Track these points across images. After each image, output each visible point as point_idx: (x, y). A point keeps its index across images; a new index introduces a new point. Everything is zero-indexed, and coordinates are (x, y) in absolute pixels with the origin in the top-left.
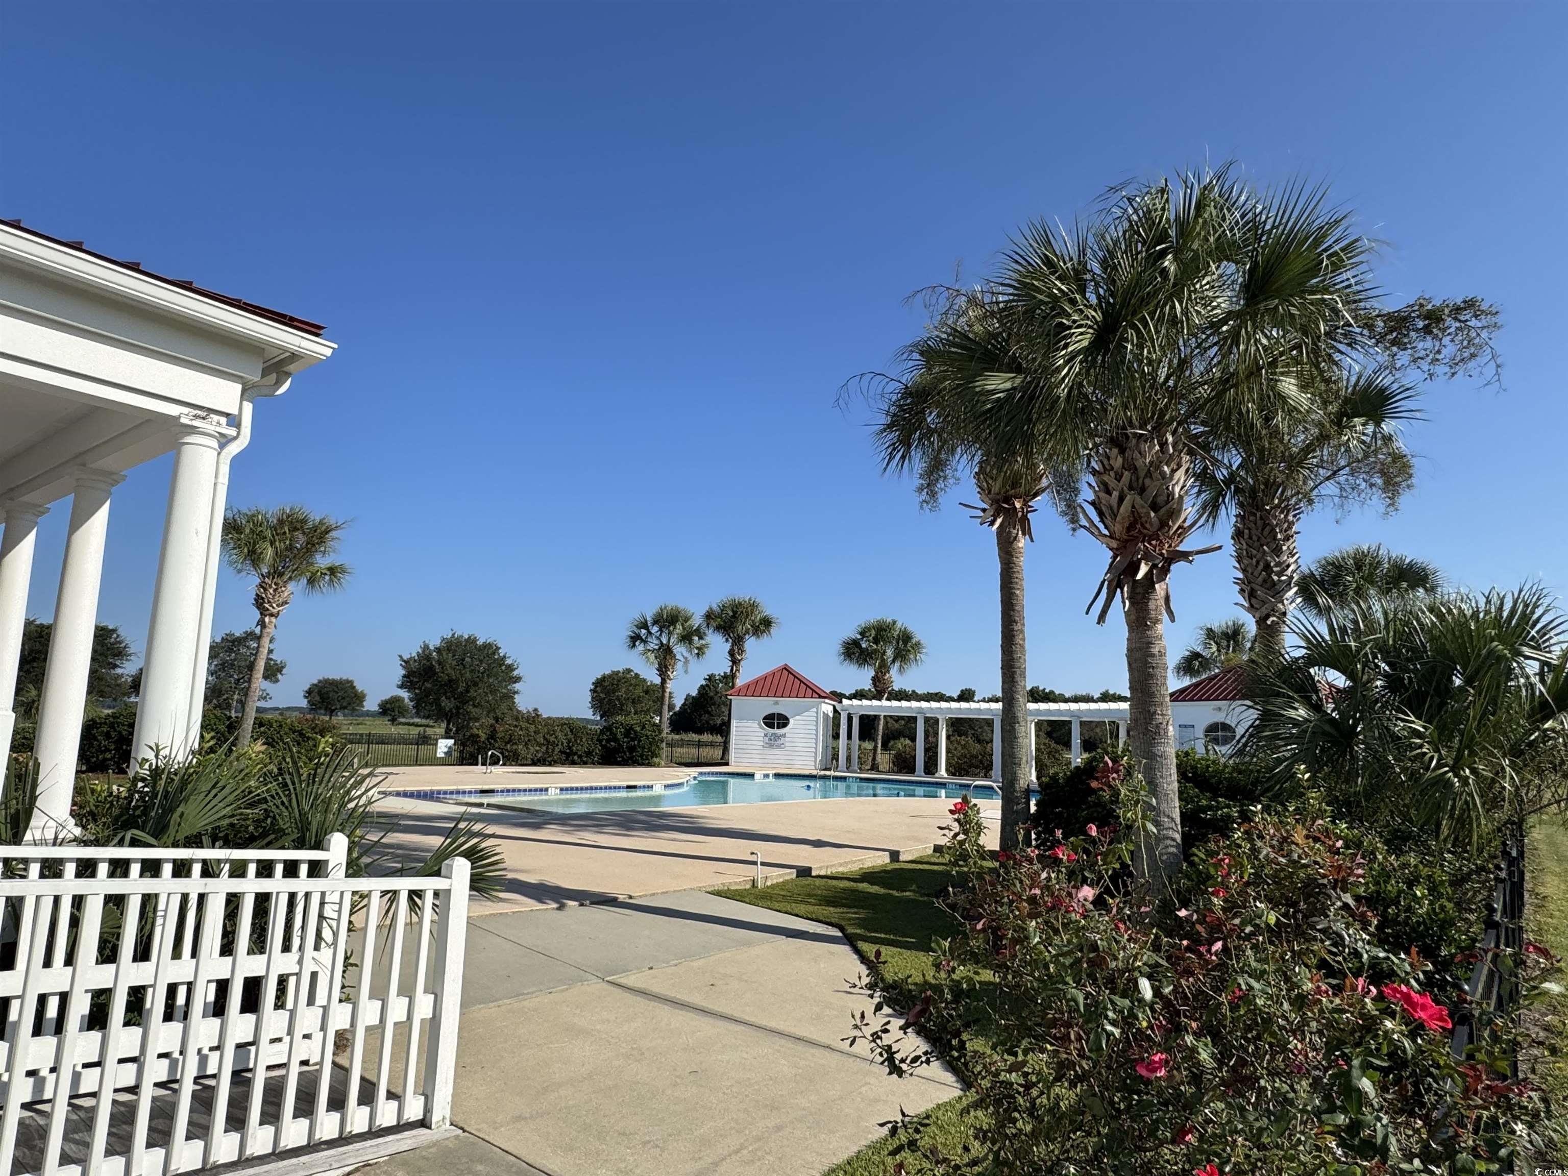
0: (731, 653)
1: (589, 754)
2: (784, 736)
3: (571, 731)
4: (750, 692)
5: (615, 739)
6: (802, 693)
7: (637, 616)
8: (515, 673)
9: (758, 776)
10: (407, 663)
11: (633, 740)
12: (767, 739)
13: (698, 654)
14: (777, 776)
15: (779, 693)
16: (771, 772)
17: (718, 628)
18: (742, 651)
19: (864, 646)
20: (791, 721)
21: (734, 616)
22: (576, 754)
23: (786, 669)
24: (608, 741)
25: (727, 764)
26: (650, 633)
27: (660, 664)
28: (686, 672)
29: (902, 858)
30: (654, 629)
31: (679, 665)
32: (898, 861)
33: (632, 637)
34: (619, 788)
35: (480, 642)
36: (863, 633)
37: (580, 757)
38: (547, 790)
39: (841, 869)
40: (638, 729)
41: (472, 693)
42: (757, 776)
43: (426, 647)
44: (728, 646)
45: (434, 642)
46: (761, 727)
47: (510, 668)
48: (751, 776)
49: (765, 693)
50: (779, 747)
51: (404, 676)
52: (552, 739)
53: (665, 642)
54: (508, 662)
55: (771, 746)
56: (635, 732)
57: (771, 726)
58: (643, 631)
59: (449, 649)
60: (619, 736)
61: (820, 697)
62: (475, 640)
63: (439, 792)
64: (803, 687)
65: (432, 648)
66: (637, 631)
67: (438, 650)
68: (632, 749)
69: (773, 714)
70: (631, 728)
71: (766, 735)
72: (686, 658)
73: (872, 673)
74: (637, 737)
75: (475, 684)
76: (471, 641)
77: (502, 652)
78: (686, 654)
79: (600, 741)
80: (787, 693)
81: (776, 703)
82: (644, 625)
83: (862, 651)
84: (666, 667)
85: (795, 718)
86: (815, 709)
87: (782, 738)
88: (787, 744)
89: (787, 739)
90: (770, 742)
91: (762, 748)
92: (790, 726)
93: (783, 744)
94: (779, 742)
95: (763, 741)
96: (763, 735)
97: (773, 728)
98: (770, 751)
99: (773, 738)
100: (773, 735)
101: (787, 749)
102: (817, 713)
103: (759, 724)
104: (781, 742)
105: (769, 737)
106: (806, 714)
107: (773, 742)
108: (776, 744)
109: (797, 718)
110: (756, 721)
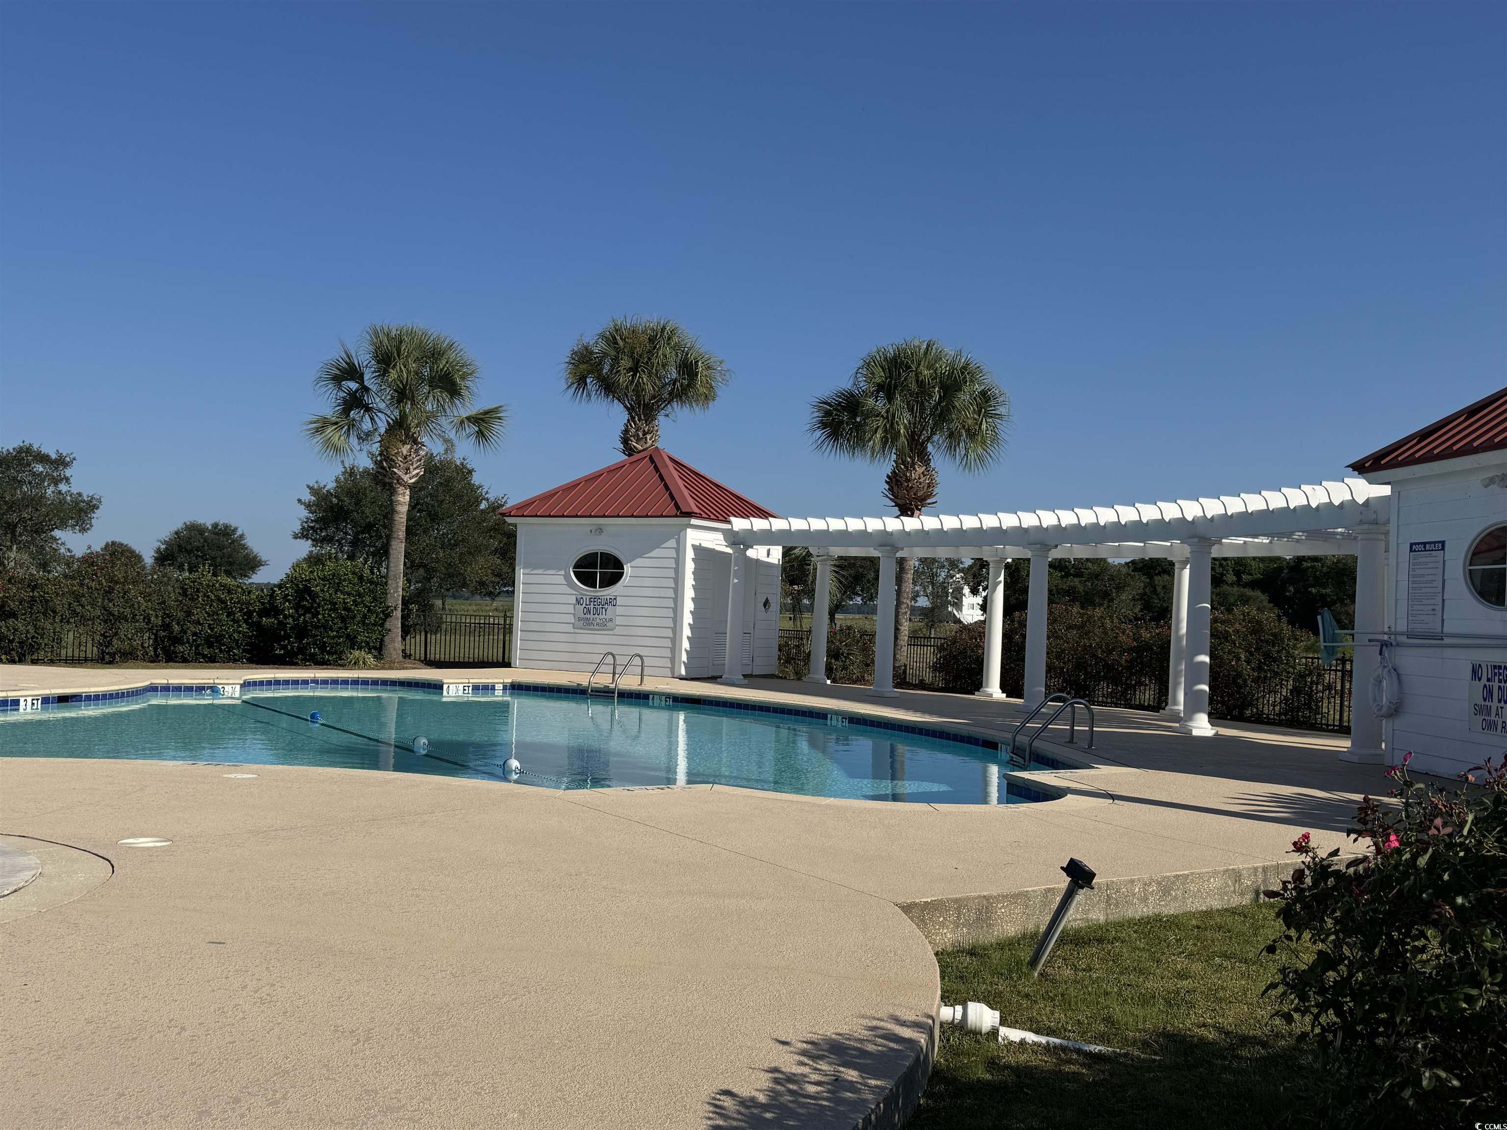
6: (647, 507)
12: (580, 609)
13: (481, 434)
20: (628, 569)
46: (571, 585)
50: (604, 626)
55: (587, 624)
57: (588, 580)
61: (679, 512)
64: (660, 493)
69: (595, 555)
71: (578, 602)
81: (600, 530)
85: (634, 563)
86: (672, 543)
87: (610, 608)
88: (619, 620)
89: (619, 610)
90: (587, 616)
91: (572, 631)
92: (625, 580)
93: (611, 620)
94: (604, 616)
95: (574, 615)
96: (574, 602)
97: (594, 586)
98: (586, 636)
99: (592, 606)
100: (593, 599)
101: (617, 630)
102: (677, 550)
103: (567, 577)
104: (607, 617)
105: (584, 605)
106: (656, 553)
107: (592, 616)
108: (598, 621)
109: (639, 562)
110: (560, 570)
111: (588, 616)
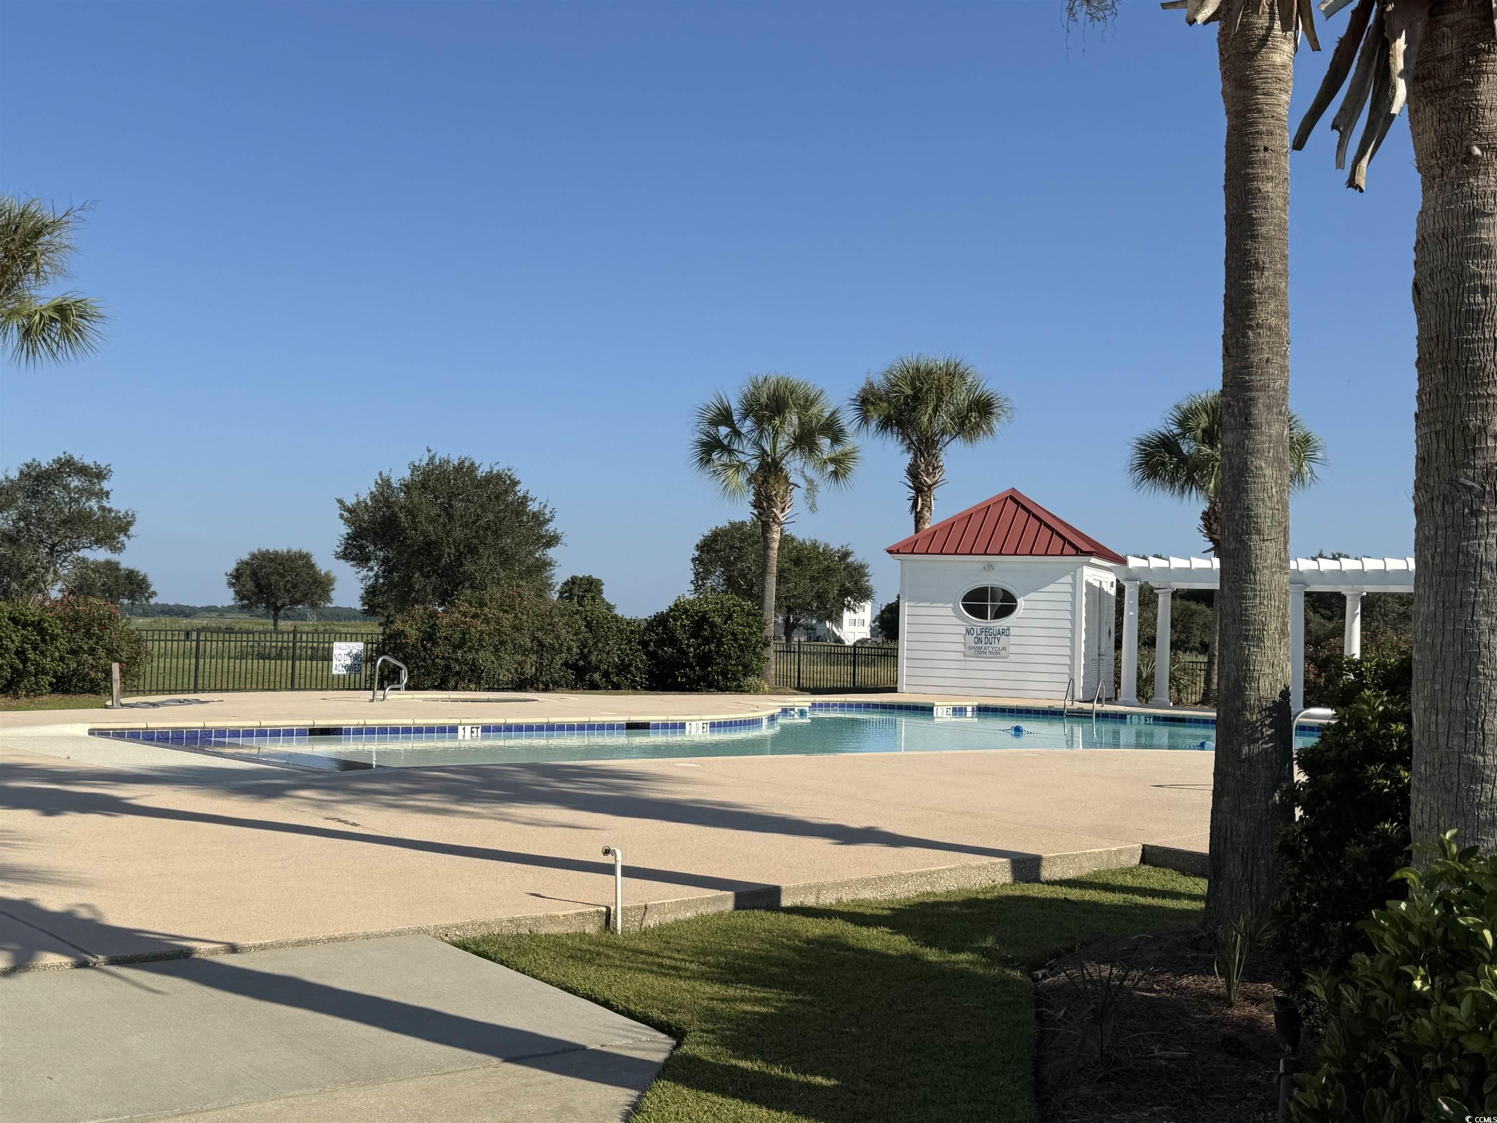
0: (913, 473)
1: (623, 668)
2: (1005, 632)
3: (589, 625)
4: (936, 546)
5: (673, 641)
6: (1041, 546)
7: (711, 400)
8: (551, 527)
9: (941, 713)
10: (352, 514)
11: (707, 641)
12: (971, 639)
13: (835, 474)
14: (983, 711)
15: (995, 547)
16: (970, 704)
17: (886, 424)
18: (934, 468)
19: (1185, 449)
20: (1021, 602)
21: (915, 398)
22: (597, 669)
23: (1013, 498)
24: (661, 643)
25: (894, 690)
26: (737, 433)
27: (758, 494)
28: (813, 508)
29: (1046, 873)
30: (746, 426)
31: (797, 496)
32: (1037, 880)
33: (704, 444)
34: (611, 727)
35: (482, 472)
36: (1185, 420)
37: (606, 674)
38: (454, 729)
39: (867, 894)
40: (718, 620)
41: (468, 567)
42: (939, 712)
43: (386, 483)
44: (908, 458)
45: (400, 474)
46: (960, 617)
47: (539, 520)
48: (926, 710)
49: (965, 547)
50: (996, 653)
51: (350, 537)
52: (548, 640)
53: (768, 448)
54: (533, 507)
55: (979, 652)
56: (713, 625)
57: (978, 612)
58: (723, 430)
59: (424, 486)
60: (680, 634)
61: (1079, 552)
62: (472, 468)
63: (221, 733)
64: (1045, 533)
65: (395, 484)
66: (712, 431)
67: (407, 488)
68: (705, 660)
69: (985, 589)
70: (704, 619)
71: (968, 632)
72: (810, 482)
73: (1205, 506)
74: (716, 638)
75: (472, 550)
76: (465, 470)
77: (521, 490)
78: (810, 473)
79: (645, 644)
80: (1010, 546)
81: (990, 566)
82: (724, 417)
83: (1183, 459)
84: (769, 499)
85: (1027, 597)
86: (1068, 579)
87: (1003, 637)
88: (1012, 649)
89: (1012, 640)
90: (978, 645)
91: (963, 658)
92: (1019, 612)
93: (1004, 649)
94: (997, 645)
95: (964, 644)
96: (964, 632)
97: (984, 617)
98: (979, 664)
99: (983, 636)
100: (985, 630)
101: (1012, 658)
102: (1074, 586)
103: (955, 610)
104: (1001, 646)
105: (975, 635)
106: (1051, 587)
107: (983, 645)
108: (991, 649)
109: (1032, 596)
110: (949, 603)
111: (980, 645)
